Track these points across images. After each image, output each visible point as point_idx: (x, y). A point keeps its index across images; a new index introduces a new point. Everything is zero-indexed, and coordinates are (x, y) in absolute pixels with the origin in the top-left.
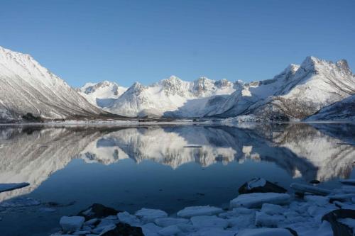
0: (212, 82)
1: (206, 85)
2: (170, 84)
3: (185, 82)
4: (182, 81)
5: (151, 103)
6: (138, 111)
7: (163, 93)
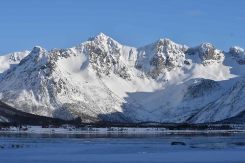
0: (182, 50)
1: (171, 55)
2: (98, 52)
3: (128, 49)
4: (120, 46)
5: (75, 91)
6: (52, 108)
7: (90, 70)
